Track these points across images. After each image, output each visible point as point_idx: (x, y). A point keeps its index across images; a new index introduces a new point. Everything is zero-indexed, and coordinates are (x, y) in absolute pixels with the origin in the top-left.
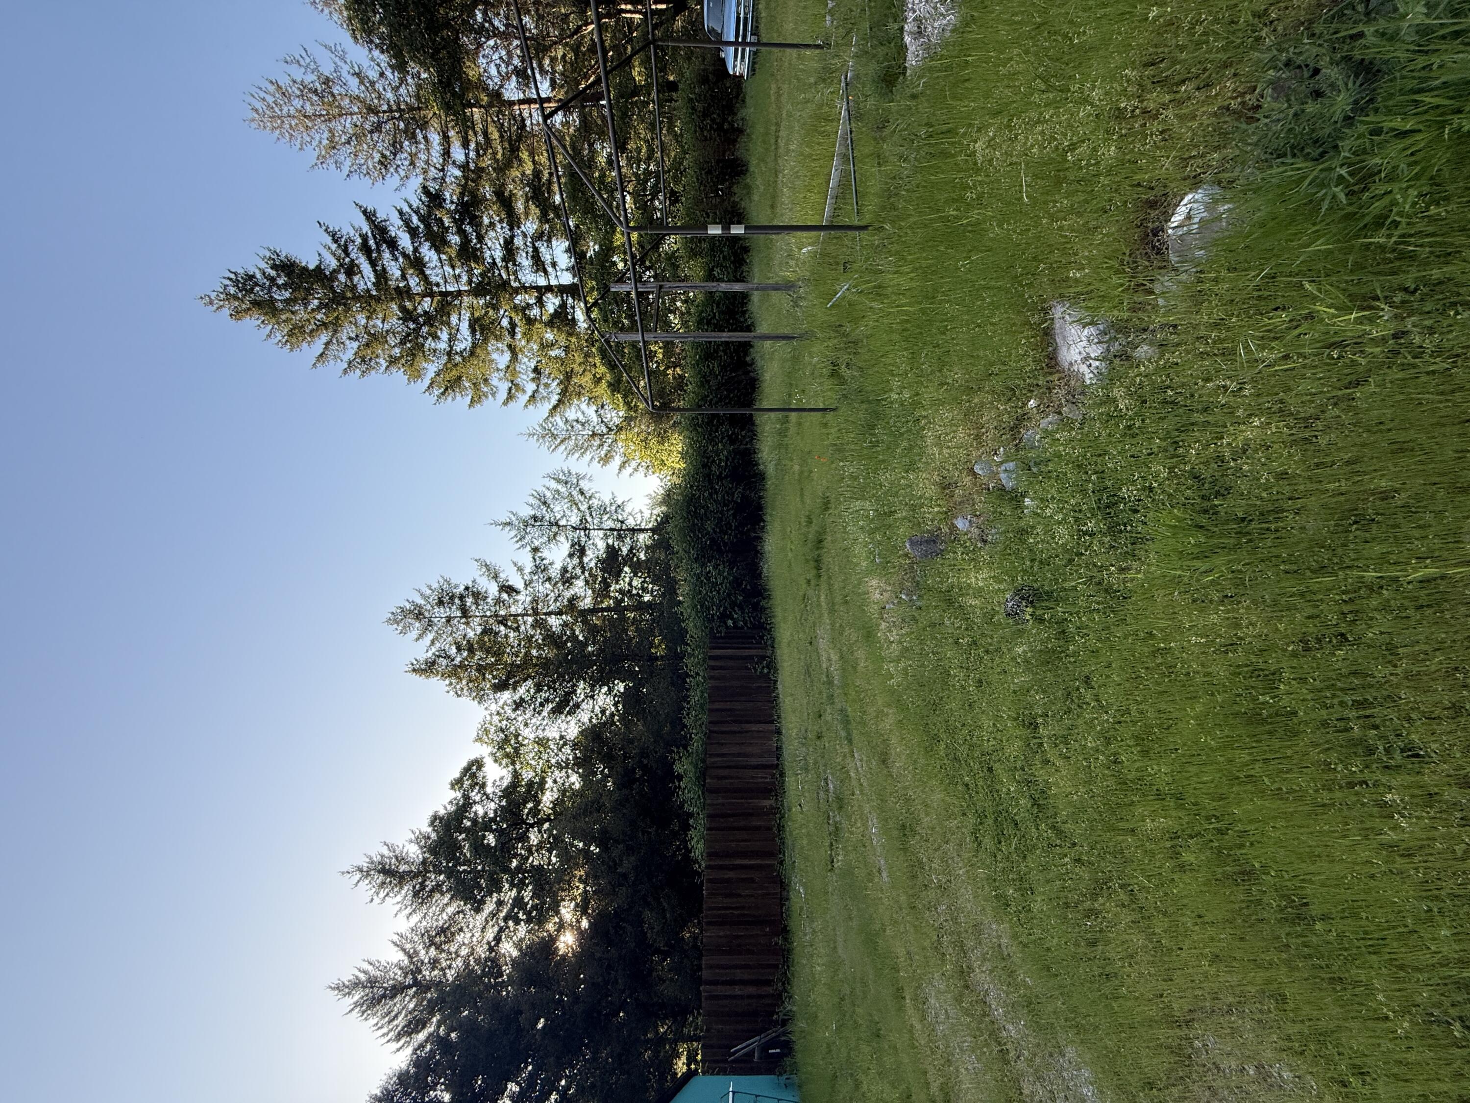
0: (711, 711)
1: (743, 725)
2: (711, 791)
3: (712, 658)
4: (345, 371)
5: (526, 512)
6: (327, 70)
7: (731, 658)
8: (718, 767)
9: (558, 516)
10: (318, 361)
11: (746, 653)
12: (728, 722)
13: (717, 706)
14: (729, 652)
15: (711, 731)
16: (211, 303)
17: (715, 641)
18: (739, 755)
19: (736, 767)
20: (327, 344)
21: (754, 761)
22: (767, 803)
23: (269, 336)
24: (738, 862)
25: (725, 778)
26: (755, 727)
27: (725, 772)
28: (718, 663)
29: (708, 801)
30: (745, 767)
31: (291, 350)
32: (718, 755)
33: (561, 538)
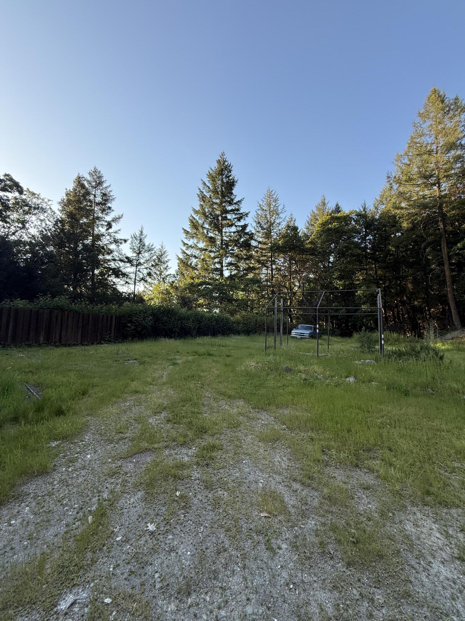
0: (89, 315)
1: (81, 329)
2: (51, 312)
3: (112, 316)
4: (200, 189)
5: (147, 242)
6: (281, 215)
7: (111, 325)
8: (62, 316)
9: (143, 254)
10: (203, 182)
11: (113, 331)
12: (83, 322)
13: (91, 317)
14: (114, 324)
15: (79, 315)
16: (222, 155)
17: (119, 318)
18: (67, 326)
19: (61, 325)
20: (209, 187)
21: (63, 333)
22: (42, 339)
23: (211, 169)
24: (11, 324)
25: (57, 319)
26: (80, 334)
27: (59, 320)
28: (109, 319)
29: (45, 311)
30: (61, 329)
31: (207, 175)
32: (68, 317)
33: (135, 255)
